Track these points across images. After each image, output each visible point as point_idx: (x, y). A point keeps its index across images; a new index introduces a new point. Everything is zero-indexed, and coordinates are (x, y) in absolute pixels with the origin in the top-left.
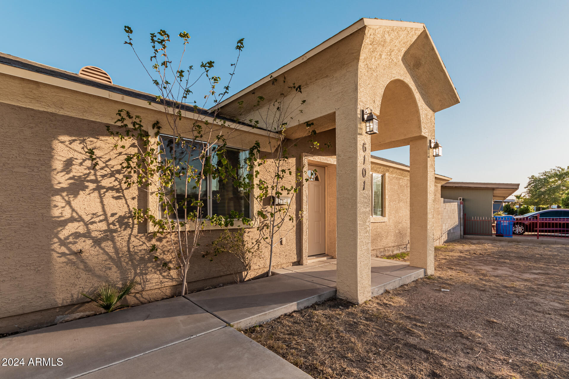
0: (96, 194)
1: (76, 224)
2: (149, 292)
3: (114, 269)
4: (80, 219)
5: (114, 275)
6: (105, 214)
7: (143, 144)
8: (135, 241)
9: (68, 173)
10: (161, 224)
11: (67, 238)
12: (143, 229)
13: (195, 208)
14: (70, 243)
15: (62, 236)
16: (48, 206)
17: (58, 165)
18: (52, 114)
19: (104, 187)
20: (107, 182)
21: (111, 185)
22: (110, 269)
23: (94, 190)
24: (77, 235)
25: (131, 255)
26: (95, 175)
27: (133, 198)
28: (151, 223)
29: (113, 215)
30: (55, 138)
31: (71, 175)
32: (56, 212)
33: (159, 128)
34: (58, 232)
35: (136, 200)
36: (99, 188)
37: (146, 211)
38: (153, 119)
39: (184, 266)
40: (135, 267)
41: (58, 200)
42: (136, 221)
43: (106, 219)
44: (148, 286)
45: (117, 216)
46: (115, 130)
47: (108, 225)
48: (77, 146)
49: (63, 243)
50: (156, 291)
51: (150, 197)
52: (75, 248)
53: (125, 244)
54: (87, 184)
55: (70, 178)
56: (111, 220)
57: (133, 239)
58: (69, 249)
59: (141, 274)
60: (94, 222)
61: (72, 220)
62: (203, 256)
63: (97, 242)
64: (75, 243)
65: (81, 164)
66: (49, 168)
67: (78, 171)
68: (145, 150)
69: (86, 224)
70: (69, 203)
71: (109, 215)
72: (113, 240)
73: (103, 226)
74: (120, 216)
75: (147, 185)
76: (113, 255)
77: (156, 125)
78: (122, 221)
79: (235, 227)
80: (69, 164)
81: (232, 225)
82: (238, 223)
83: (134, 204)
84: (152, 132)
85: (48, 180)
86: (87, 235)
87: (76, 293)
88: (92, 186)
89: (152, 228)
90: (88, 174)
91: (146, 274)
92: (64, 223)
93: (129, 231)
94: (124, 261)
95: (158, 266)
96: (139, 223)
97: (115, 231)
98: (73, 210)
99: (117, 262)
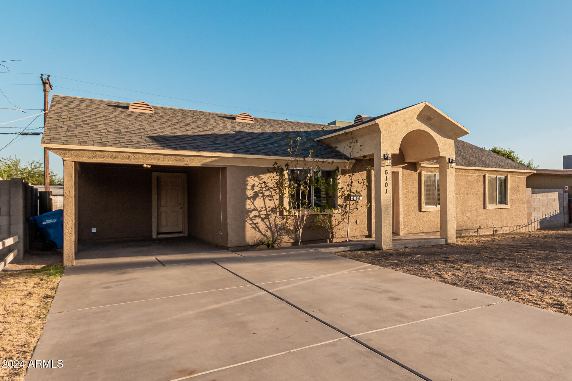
0: (262, 199)
1: (256, 212)
2: (284, 244)
3: (269, 231)
4: (257, 210)
5: (269, 234)
6: (265, 207)
7: (282, 175)
8: (277, 220)
9: (253, 190)
10: (290, 212)
11: (252, 217)
12: (281, 213)
13: (305, 204)
14: (253, 219)
15: (251, 216)
16: (244, 204)
17: (249, 187)
18: (248, 167)
19: (265, 196)
20: (267, 193)
21: (268, 194)
22: (268, 231)
23: (262, 197)
24: (256, 216)
25: (276, 226)
26: (262, 190)
27: (277, 200)
28: (285, 211)
29: (269, 207)
30: (249, 176)
31: (254, 191)
32: (248, 207)
33: (288, 166)
34: (249, 215)
35: (278, 200)
36: (263, 196)
37: (282, 206)
38: (285, 163)
39: (300, 231)
40: (277, 232)
41: (248, 202)
42: (278, 210)
43: (266, 210)
44: (283, 241)
45: (270, 208)
46: (270, 170)
47: (267, 212)
48: (256, 179)
49: (251, 219)
50: (287, 244)
51: (284, 198)
52: (255, 222)
53: (274, 220)
54: (259, 194)
55: (254, 193)
56: (268, 210)
57: (276, 218)
58: (253, 222)
59: (280, 235)
60: (262, 211)
61: (254, 210)
62: (309, 227)
63: (263, 219)
64: (255, 219)
65: (257, 186)
66: (245, 189)
67: (256, 189)
68: (282, 177)
69: (259, 212)
70: (253, 203)
71: (267, 207)
72: (268, 218)
73: (265, 212)
74: (272, 208)
75: (283, 194)
76: (269, 226)
77: (287, 165)
78: (273, 210)
79: (325, 213)
80: (253, 186)
81: (324, 212)
82: (327, 212)
83: (277, 202)
84: (285, 168)
85: (245, 194)
86: (259, 216)
87: (256, 240)
88: (261, 195)
89: (285, 213)
90: (260, 190)
91: (282, 235)
92: (251, 211)
93: (275, 215)
94: (273, 228)
95: (287, 232)
96: (280, 211)
97: (270, 215)
98: (255, 206)
99: (270, 228)
